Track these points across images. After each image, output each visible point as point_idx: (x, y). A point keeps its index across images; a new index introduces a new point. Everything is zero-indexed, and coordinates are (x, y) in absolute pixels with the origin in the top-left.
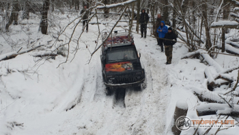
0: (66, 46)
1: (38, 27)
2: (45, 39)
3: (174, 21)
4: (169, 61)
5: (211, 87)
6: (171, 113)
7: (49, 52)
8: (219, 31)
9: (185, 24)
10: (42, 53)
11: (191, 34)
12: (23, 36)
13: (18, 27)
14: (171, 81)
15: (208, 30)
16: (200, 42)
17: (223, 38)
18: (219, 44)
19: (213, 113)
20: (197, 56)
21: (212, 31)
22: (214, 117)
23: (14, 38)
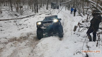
0: (52, 12)
1: (46, 8)
2: (47, 11)
3: (76, 7)
4: (74, 16)
5: (83, 22)
6: (74, 27)
7: (48, 13)
8: (86, 10)
9: (78, 8)
10: (47, 14)
11: (79, 10)
12: (43, 10)
13: (42, 8)
14: (74, 20)
15: (83, 9)
16: (81, 12)
17: (87, 12)
18: (86, 13)
19: (83, 27)
20: (80, 15)
21: (84, 10)
22: (83, 28)
23: (41, 10)
